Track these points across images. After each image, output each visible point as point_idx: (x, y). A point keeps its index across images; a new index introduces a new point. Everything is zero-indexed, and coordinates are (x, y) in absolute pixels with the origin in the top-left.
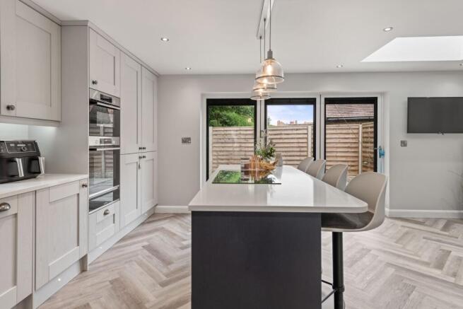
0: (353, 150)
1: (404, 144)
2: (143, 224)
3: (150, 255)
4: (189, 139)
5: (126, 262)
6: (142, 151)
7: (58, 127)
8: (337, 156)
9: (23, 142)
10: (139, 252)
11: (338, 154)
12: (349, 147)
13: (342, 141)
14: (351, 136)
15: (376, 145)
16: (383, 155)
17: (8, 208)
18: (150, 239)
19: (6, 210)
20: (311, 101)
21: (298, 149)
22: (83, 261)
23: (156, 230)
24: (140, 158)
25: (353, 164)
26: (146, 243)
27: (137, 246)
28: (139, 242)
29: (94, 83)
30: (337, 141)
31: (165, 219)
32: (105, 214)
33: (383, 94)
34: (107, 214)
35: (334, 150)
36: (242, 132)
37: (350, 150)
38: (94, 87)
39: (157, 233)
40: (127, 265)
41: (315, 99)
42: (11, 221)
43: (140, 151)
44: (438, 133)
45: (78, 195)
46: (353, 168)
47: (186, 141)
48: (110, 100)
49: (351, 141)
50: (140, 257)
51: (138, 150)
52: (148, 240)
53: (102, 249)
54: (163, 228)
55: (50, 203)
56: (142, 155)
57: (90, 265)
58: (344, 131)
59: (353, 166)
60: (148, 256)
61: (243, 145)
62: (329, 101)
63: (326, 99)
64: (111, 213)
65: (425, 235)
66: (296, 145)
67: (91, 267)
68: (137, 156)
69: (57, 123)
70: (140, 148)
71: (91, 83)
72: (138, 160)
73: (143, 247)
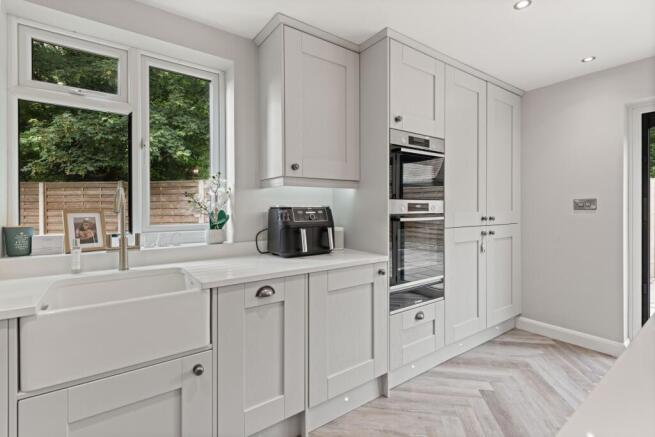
2: (491, 342)
3: (492, 417)
4: (593, 202)
5: (445, 412)
6: (488, 222)
7: (358, 188)
9: (313, 209)
10: (471, 401)
17: (270, 293)
18: (499, 380)
19: (269, 295)
22: (383, 379)
23: (514, 365)
24: (483, 234)
26: (487, 387)
27: (469, 385)
28: (476, 378)
29: (397, 120)
31: (536, 346)
32: (418, 318)
34: (421, 318)
38: (398, 126)
39: (514, 373)
40: (444, 419)
42: (277, 309)
43: (484, 222)
45: (372, 284)
47: (584, 206)
48: (426, 143)
50: (471, 411)
51: (479, 222)
52: (493, 381)
53: (416, 370)
54: (527, 365)
55: (330, 292)
56: (487, 230)
57: (392, 389)
60: (486, 419)
64: (427, 318)
67: (393, 392)
68: (479, 230)
69: (355, 183)
70: (483, 219)
71: (393, 119)
72: (478, 237)
73: (482, 392)
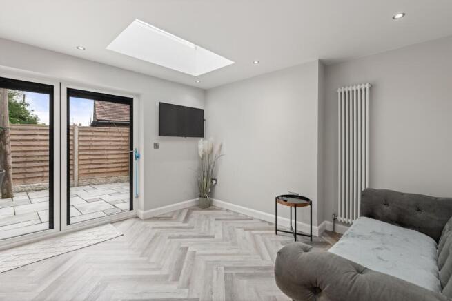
1: (156, 146)
8: (108, 159)
11: (110, 157)
12: (120, 149)
13: (113, 143)
14: (122, 139)
15: (131, 148)
16: (138, 157)
30: (108, 143)
33: (138, 95)
35: (105, 152)
37: (121, 152)
44: (182, 136)
49: (122, 143)
58: (115, 134)
65: (171, 234)
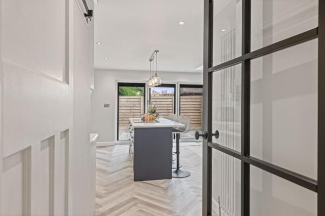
0: (198, 111)
4: (109, 105)
20: (173, 86)
21: (167, 111)
25: (198, 120)
36: (132, 100)
41: (175, 85)
46: (198, 122)
47: (107, 106)
59: (198, 121)
61: (132, 108)
62: (182, 86)
63: (180, 85)
66: (165, 108)
